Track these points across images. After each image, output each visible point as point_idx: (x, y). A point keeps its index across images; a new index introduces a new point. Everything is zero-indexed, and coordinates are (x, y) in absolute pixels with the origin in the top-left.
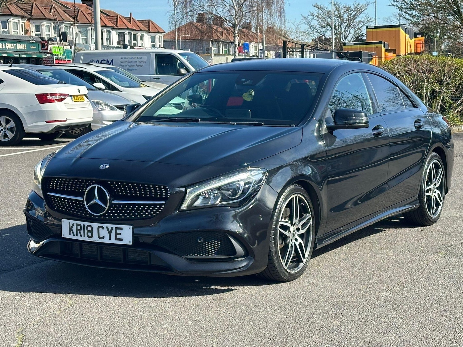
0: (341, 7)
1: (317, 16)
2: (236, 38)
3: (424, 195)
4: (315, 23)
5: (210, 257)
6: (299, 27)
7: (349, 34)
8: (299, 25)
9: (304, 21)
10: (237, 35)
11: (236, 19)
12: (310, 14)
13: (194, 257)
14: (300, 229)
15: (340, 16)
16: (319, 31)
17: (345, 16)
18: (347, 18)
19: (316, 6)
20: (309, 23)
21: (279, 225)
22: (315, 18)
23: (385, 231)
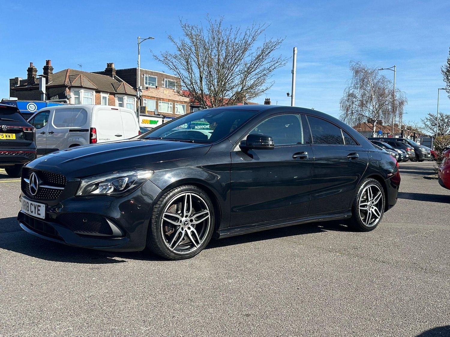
0: (444, 115)
1: (429, 120)
2: (374, 128)
3: (358, 208)
4: (428, 123)
5: (94, 234)
6: (417, 124)
7: (448, 130)
8: (417, 123)
9: (422, 122)
10: (375, 126)
11: (375, 118)
12: (425, 118)
13: (82, 233)
14: (194, 220)
15: (443, 120)
16: (430, 128)
17: (446, 120)
18: (447, 121)
19: (430, 114)
20: (425, 123)
21: (164, 215)
22: (429, 121)
23: (326, 232)
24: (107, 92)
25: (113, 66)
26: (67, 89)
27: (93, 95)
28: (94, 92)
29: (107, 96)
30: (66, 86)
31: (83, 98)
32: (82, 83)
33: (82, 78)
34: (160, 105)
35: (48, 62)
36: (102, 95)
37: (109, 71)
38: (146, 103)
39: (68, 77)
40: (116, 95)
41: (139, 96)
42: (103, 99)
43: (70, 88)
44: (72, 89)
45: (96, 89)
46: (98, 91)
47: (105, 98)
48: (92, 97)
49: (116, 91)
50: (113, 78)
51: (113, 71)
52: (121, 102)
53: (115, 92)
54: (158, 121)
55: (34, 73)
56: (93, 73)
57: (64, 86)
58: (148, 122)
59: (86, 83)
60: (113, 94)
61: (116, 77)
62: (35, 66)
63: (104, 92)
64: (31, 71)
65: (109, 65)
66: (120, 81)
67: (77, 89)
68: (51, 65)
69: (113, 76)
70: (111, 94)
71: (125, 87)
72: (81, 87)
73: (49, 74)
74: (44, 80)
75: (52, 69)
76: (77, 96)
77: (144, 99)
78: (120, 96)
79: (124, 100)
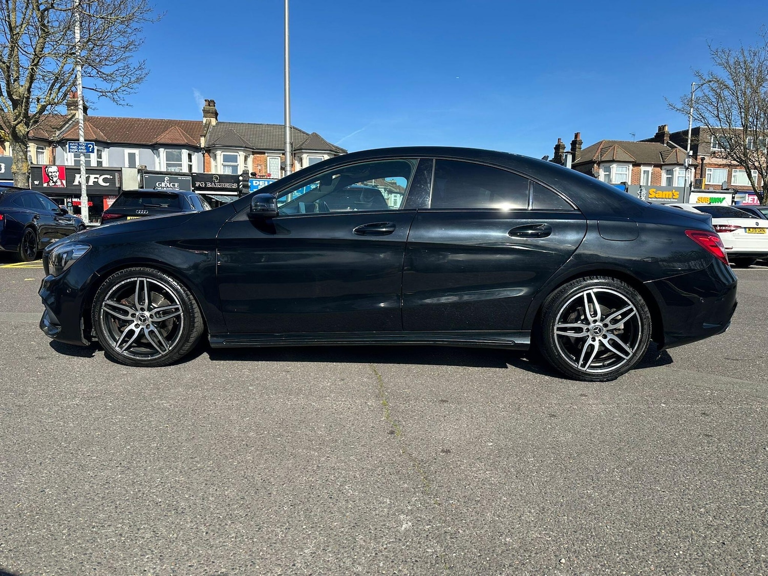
24: (649, 165)
25: (666, 129)
26: (595, 165)
27: (629, 169)
28: (631, 166)
29: (650, 169)
30: (594, 162)
31: (614, 175)
32: (615, 155)
33: (615, 149)
34: (735, 176)
35: (576, 136)
36: (643, 168)
37: (660, 137)
38: (711, 174)
39: (600, 150)
40: (664, 167)
41: (686, 165)
42: (644, 174)
43: (599, 164)
44: (601, 165)
45: (633, 162)
46: (636, 164)
47: (646, 172)
48: (627, 173)
49: (664, 162)
50: (665, 145)
51: (666, 135)
52: (670, 176)
53: (662, 163)
54: (724, 198)
55: (561, 150)
56: (640, 141)
57: (592, 162)
58: (707, 200)
59: (621, 155)
60: (660, 166)
61: (669, 144)
62: (563, 142)
63: (645, 164)
64: (558, 148)
65: (661, 128)
66: (672, 147)
67: (607, 165)
68: (580, 138)
69: (665, 142)
70: (656, 166)
71: (678, 154)
72: (613, 161)
73: (577, 149)
74: (570, 157)
75: (581, 143)
76: (608, 173)
77: (707, 168)
78: (669, 168)
79: (674, 173)
